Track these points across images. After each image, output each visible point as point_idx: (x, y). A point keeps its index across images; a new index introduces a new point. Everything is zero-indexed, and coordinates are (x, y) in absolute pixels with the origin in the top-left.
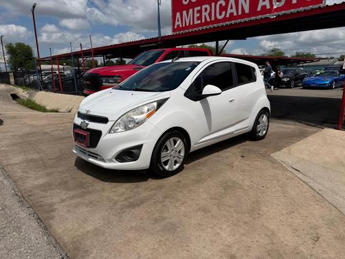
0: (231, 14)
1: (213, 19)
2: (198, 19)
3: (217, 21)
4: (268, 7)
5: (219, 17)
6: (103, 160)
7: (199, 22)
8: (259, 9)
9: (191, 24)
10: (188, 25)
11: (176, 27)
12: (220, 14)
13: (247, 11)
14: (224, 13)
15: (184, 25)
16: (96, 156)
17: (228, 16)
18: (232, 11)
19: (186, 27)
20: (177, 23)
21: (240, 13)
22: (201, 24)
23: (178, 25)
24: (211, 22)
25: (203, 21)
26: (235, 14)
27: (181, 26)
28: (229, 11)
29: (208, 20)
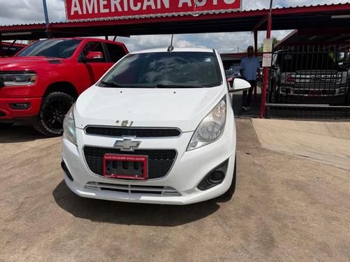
0: (149, 7)
1: (126, 9)
2: (105, 7)
3: (130, 12)
4: (190, 5)
5: (134, 9)
6: (177, 194)
7: (107, 11)
8: (180, 5)
9: (96, 12)
10: (90, 12)
11: (72, 13)
12: (135, 5)
13: (167, 5)
14: (139, 4)
15: (85, 13)
16: (157, 191)
17: (144, 8)
18: (149, 3)
19: (88, 15)
20: (73, 9)
21: (159, 7)
22: (110, 14)
23: (76, 12)
24: (123, 13)
25: (113, 10)
26: (153, 7)
27: (80, 13)
28: (146, 3)
29: (120, 9)
